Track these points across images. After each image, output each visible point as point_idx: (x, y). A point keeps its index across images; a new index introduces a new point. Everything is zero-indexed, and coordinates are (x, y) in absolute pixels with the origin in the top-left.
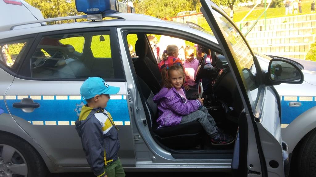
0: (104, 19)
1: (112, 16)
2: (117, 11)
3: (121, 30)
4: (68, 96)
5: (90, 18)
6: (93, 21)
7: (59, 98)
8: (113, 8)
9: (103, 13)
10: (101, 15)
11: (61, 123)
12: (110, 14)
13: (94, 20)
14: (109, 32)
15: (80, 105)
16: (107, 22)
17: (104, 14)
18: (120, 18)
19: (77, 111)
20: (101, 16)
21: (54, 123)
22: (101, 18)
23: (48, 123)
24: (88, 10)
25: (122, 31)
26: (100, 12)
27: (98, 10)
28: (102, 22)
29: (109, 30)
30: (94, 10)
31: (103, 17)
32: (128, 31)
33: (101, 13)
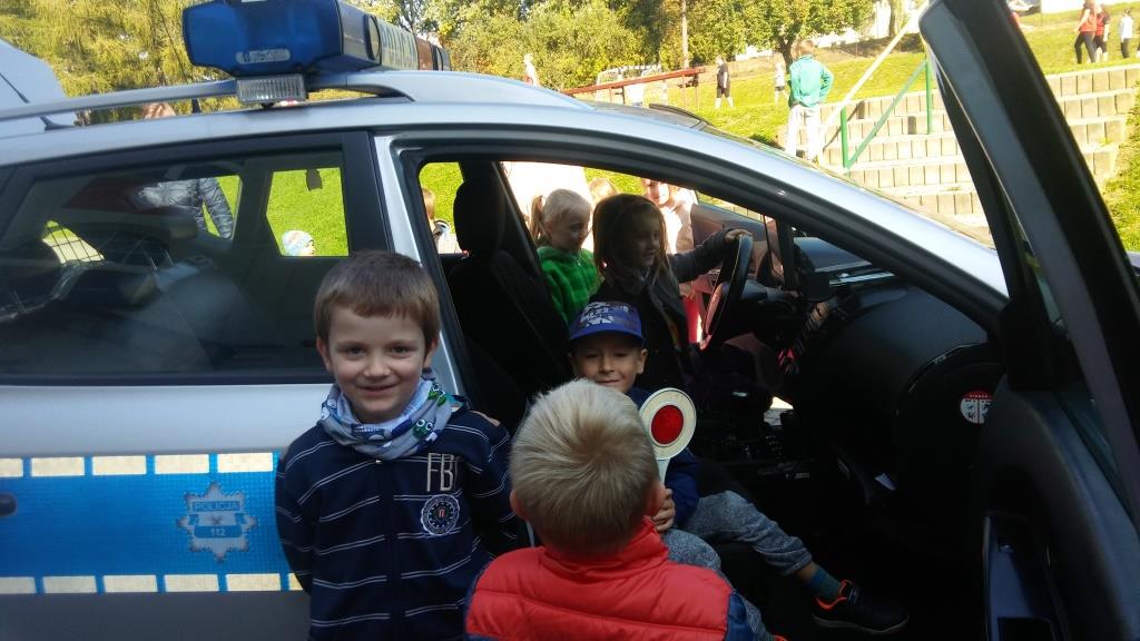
0: (314, 97)
1: (349, 83)
2: (372, 64)
3: (395, 145)
4: (150, 457)
5: (253, 93)
6: (268, 108)
7: (105, 467)
8: (353, 48)
9: (312, 70)
10: (300, 78)
11: (116, 584)
12: (343, 76)
13: (272, 104)
14: (340, 154)
15: (205, 499)
16: (329, 111)
17: (315, 74)
18: (388, 94)
19: (191, 528)
20: (302, 85)
21: (84, 584)
22: (302, 94)
23: (55, 585)
24: (239, 58)
25: (399, 152)
26: (298, 64)
27: (285, 55)
28: (304, 111)
29: (338, 148)
30: (270, 56)
31: (311, 87)
32: (421, 148)
33: (299, 68)
